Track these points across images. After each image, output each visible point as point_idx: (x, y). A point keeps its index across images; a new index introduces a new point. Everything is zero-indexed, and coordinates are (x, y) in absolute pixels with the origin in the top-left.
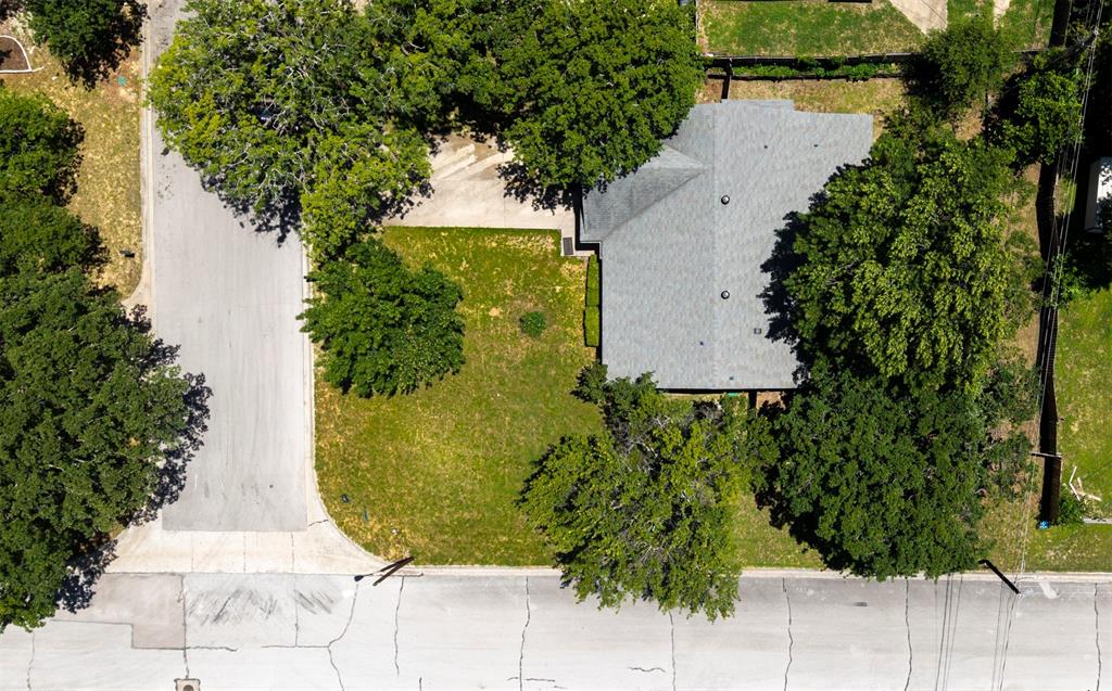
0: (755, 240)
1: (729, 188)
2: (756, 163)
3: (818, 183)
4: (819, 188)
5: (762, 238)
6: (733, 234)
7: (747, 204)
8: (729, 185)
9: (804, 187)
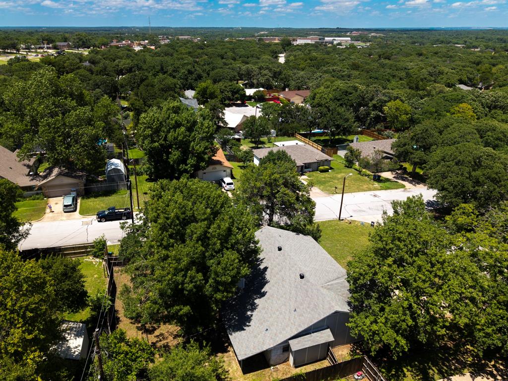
0: (277, 273)
1: (303, 283)
2: (296, 301)
3: (257, 315)
4: (255, 313)
5: (275, 276)
6: (290, 269)
7: (290, 283)
8: (304, 284)
9: (264, 308)
